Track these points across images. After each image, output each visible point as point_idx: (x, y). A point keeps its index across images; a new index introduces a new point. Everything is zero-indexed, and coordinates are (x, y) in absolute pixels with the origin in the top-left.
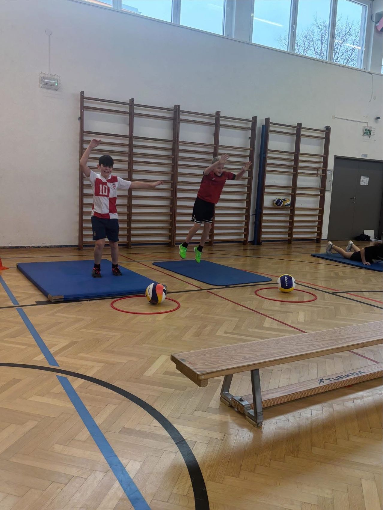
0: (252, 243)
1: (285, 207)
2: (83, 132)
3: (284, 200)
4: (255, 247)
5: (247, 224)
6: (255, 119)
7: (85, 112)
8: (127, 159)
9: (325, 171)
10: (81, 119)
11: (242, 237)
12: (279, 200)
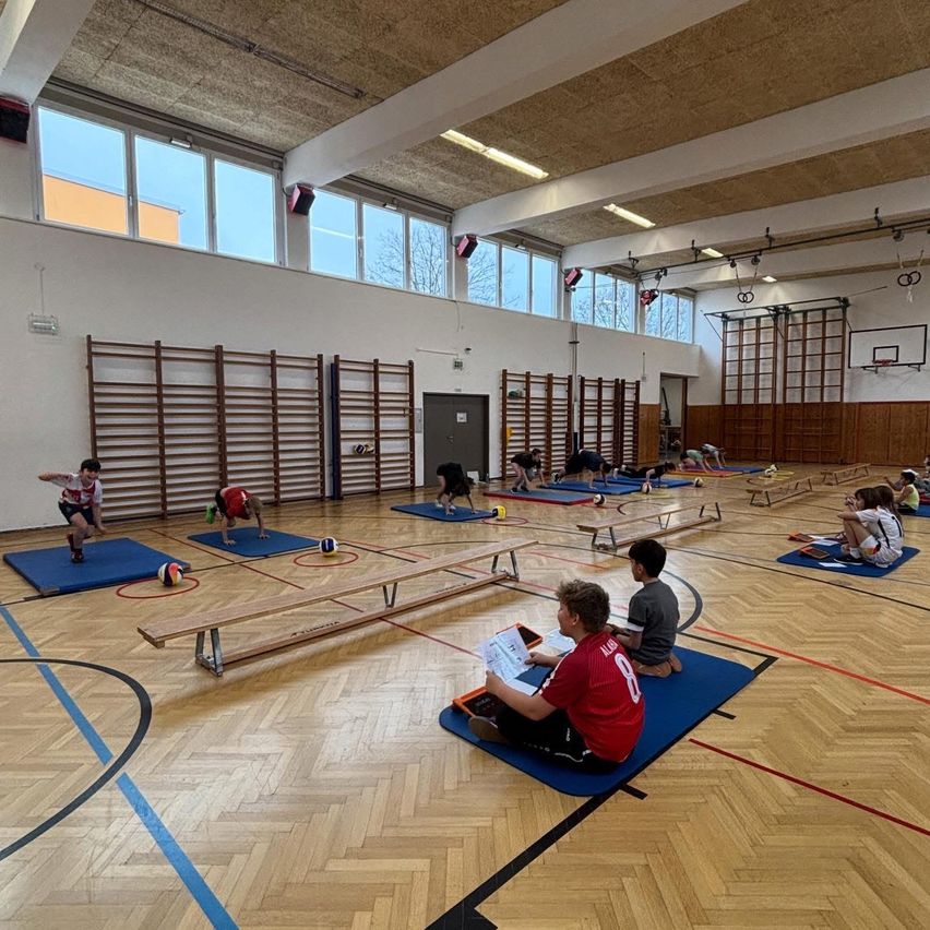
0: (332, 498)
1: (368, 454)
2: (92, 384)
3: (367, 446)
4: (336, 502)
5: (323, 476)
6: (320, 356)
7: (94, 359)
8: (156, 411)
9: (412, 411)
10: (90, 367)
11: (319, 492)
12: (360, 446)
